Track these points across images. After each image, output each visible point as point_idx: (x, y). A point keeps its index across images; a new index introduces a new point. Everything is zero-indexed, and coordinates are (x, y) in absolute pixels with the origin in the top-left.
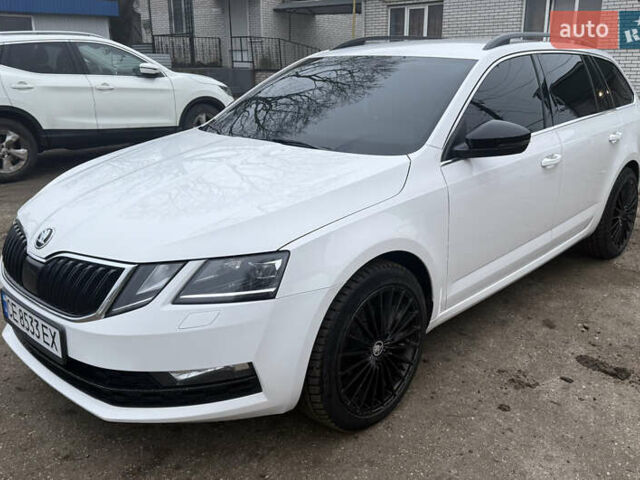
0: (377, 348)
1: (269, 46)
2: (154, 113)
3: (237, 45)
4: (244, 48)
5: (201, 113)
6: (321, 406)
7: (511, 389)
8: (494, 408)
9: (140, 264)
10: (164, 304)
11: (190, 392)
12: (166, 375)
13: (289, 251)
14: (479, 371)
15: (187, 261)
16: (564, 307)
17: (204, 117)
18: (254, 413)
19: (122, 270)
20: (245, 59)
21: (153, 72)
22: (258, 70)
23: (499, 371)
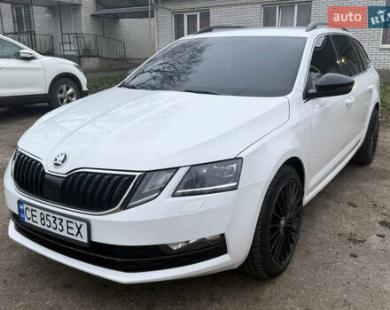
0: (283, 222)
1: (89, 40)
2: (31, 85)
3: (66, 39)
4: (72, 41)
5: (63, 84)
6: (260, 261)
7: (351, 244)
8: (348, 256)
9: (147, 172)
10: (167, 197)
11: (185, 257)
12: (165, 246)
13: (241, 158)
14: (327, 236)
15: (179, 168)
16: (355, 194)
17: (64, 87)
18: (223, 268)
19: (134, 176)
20: (73, 49)
21: (30, 56)
22: (82, 56)
23: (339, 235)
